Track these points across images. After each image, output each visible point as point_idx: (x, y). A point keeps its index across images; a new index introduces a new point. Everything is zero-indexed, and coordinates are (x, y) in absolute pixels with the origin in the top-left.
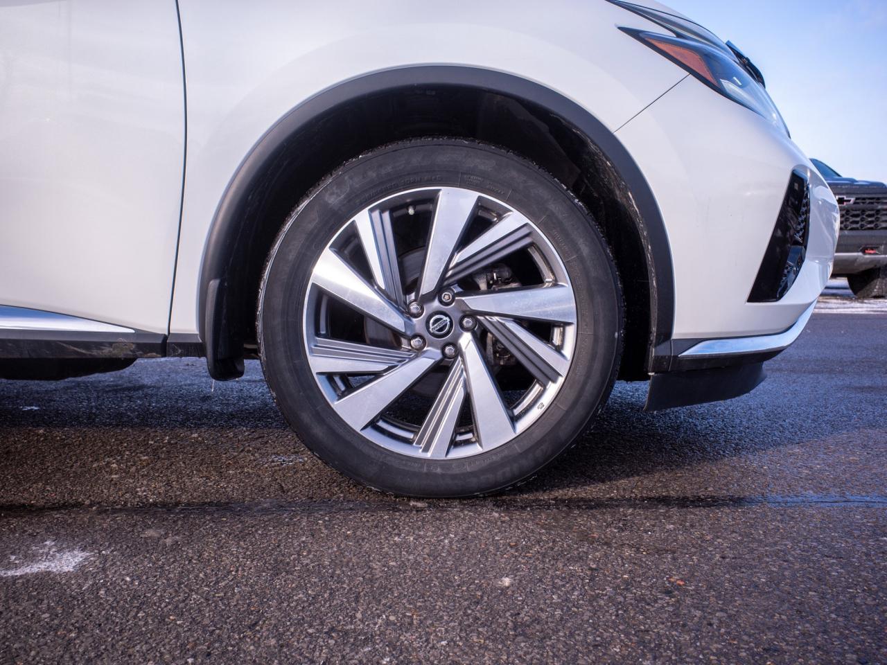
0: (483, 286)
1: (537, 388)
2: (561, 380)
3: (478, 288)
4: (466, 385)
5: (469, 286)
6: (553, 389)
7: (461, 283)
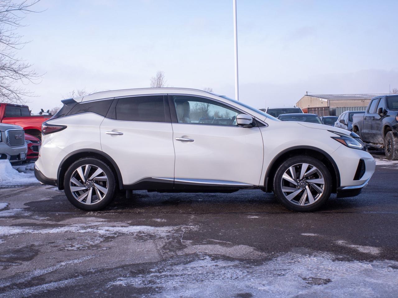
0: (309, 178)
1: (318, 194)
2: (322, 193)
3: (308, 178)
4: (307, 194)
5: (307, 178)
6: (321, 194)
7: (306, 178)
